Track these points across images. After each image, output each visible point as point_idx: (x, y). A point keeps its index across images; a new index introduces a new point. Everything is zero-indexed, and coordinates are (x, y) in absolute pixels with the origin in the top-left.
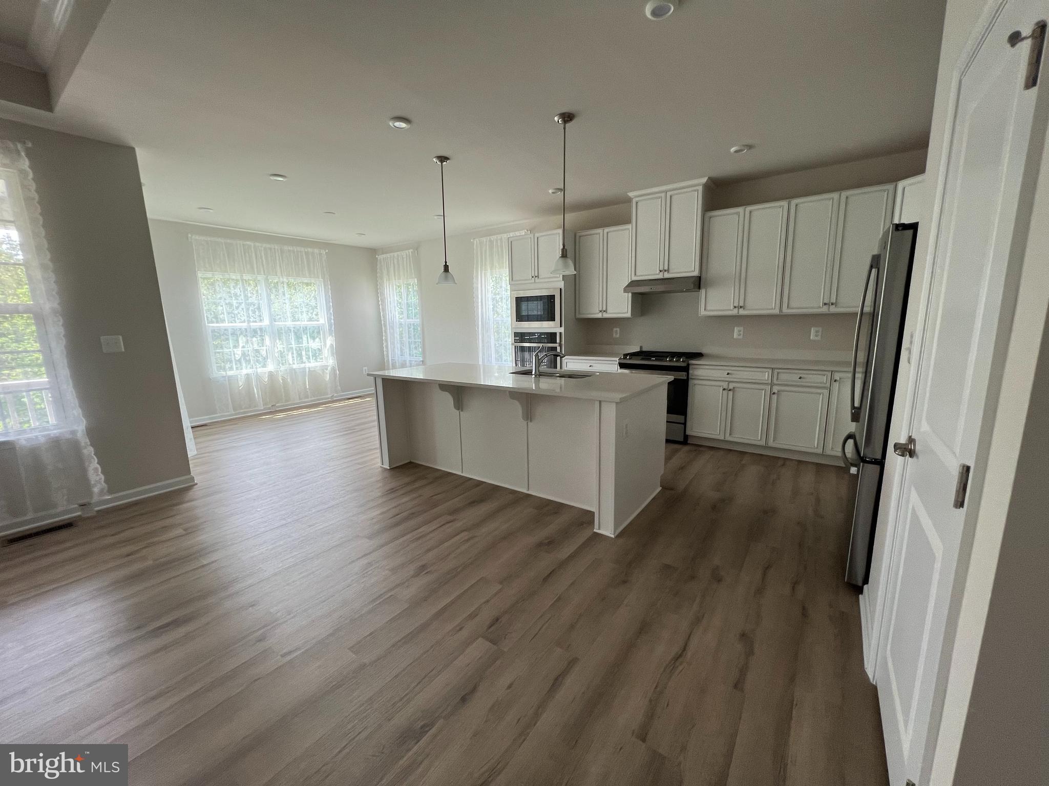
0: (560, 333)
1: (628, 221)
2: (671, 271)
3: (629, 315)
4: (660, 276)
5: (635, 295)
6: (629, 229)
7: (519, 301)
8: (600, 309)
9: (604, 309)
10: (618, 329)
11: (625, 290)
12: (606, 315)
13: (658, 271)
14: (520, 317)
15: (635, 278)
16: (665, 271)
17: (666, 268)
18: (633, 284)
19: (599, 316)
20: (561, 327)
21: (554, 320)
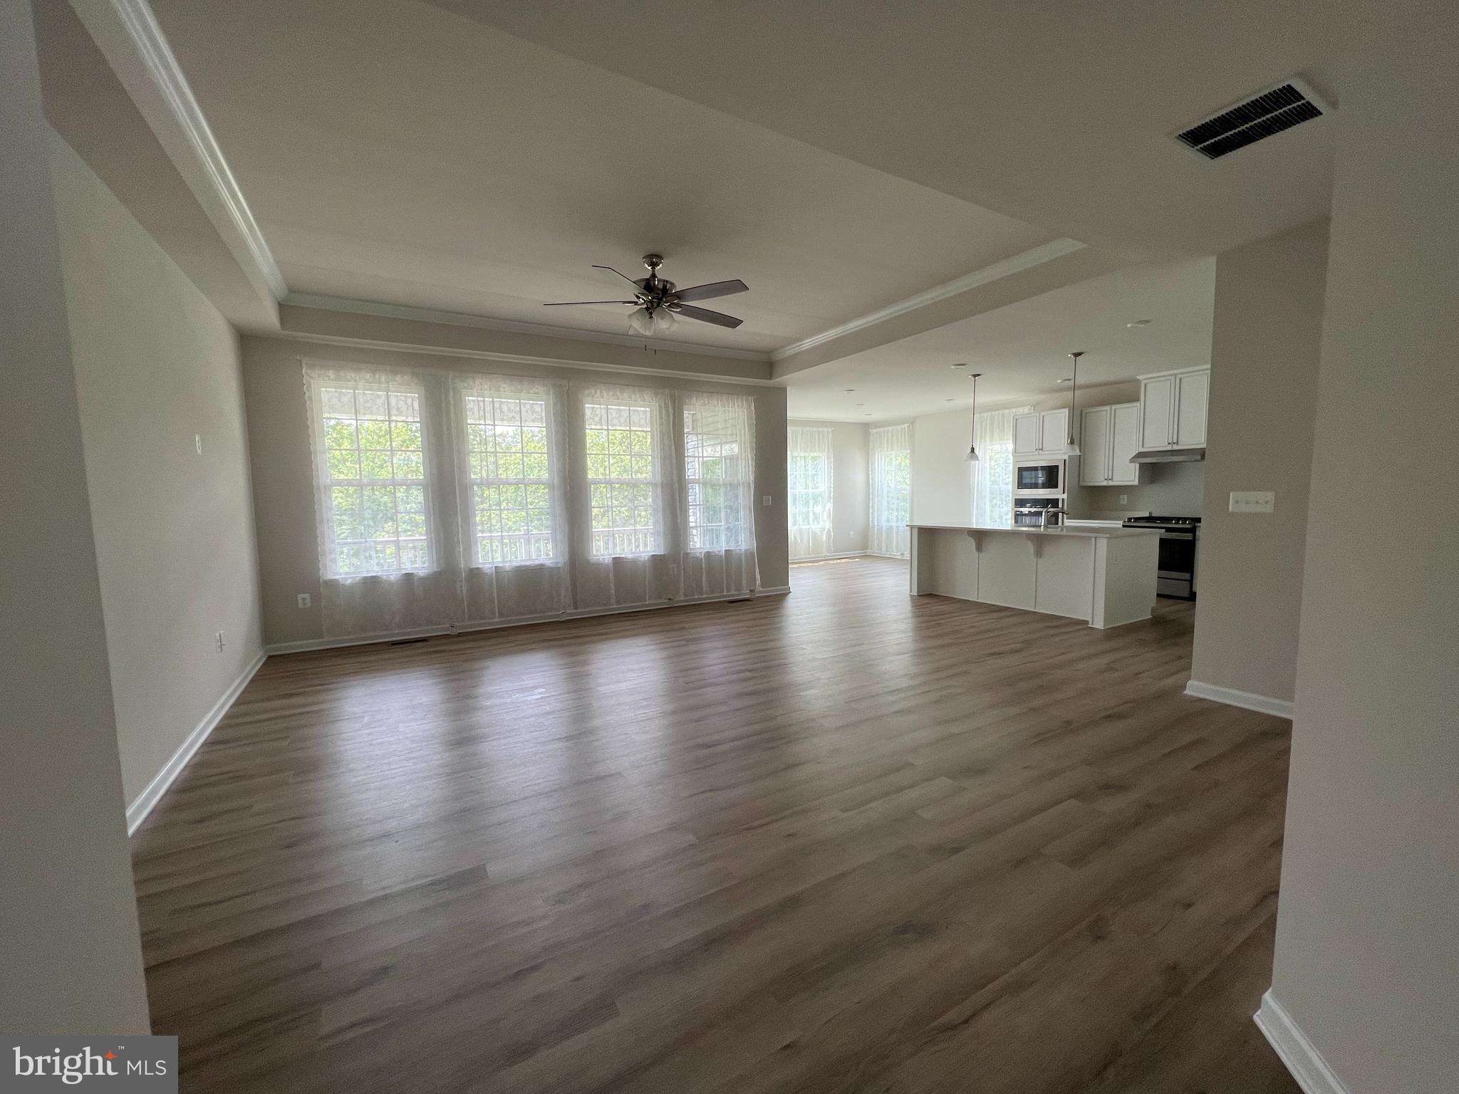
0: (1063, 500)
1: (1137, 399)
2: (1180, 442)
3: (1136, 482)
4: (1169, 448)
5: (1142, 466)
6: (1137, 406)
7: (1021, 470)
8: (1106, 478)
9: (1110, 478)
10: (1126, 496)
11: (1132, 460)
12: (1111, 483)
13: (1167, 444)
14: (1021, 485)
15: (1142, 450)
16: (1174, 443)
17: (1175, 441)
18: (1140, 455)
19: (1105, 483)
20: (1064, 493)
21: (1056, 487)
